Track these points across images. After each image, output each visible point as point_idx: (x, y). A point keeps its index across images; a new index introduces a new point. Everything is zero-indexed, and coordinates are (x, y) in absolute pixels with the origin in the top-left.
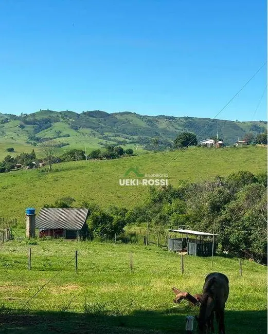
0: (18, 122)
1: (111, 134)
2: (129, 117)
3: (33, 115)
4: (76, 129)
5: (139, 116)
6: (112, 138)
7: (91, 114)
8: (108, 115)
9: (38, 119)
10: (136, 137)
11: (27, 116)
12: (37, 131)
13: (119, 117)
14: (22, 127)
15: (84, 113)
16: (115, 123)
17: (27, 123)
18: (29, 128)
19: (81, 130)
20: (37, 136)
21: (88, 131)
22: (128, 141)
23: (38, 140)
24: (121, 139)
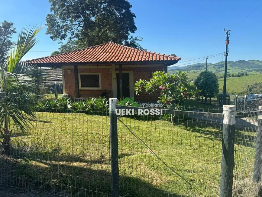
0: (213, 66)
1: (246, 68)
2: (254, 62)
3: (218, 63)
4: (233, 67)
5: (259, 61)
6: (247, 70)
7: (239, 61)
8: (246, 61)
9: (219, 64)
10: (257, 69)
11: (216, 64)
12: (219, 68)
13: (250, 62)
14: (214, 67)
15: (236, 61)
16: (248, 64)
17: (215, 66)
18: (216, 67)
19: (235, 67)
20: (219, 70)
21: (238, 67)
22: (253, 70)
23: (219, 71)
24: (250, 70)
